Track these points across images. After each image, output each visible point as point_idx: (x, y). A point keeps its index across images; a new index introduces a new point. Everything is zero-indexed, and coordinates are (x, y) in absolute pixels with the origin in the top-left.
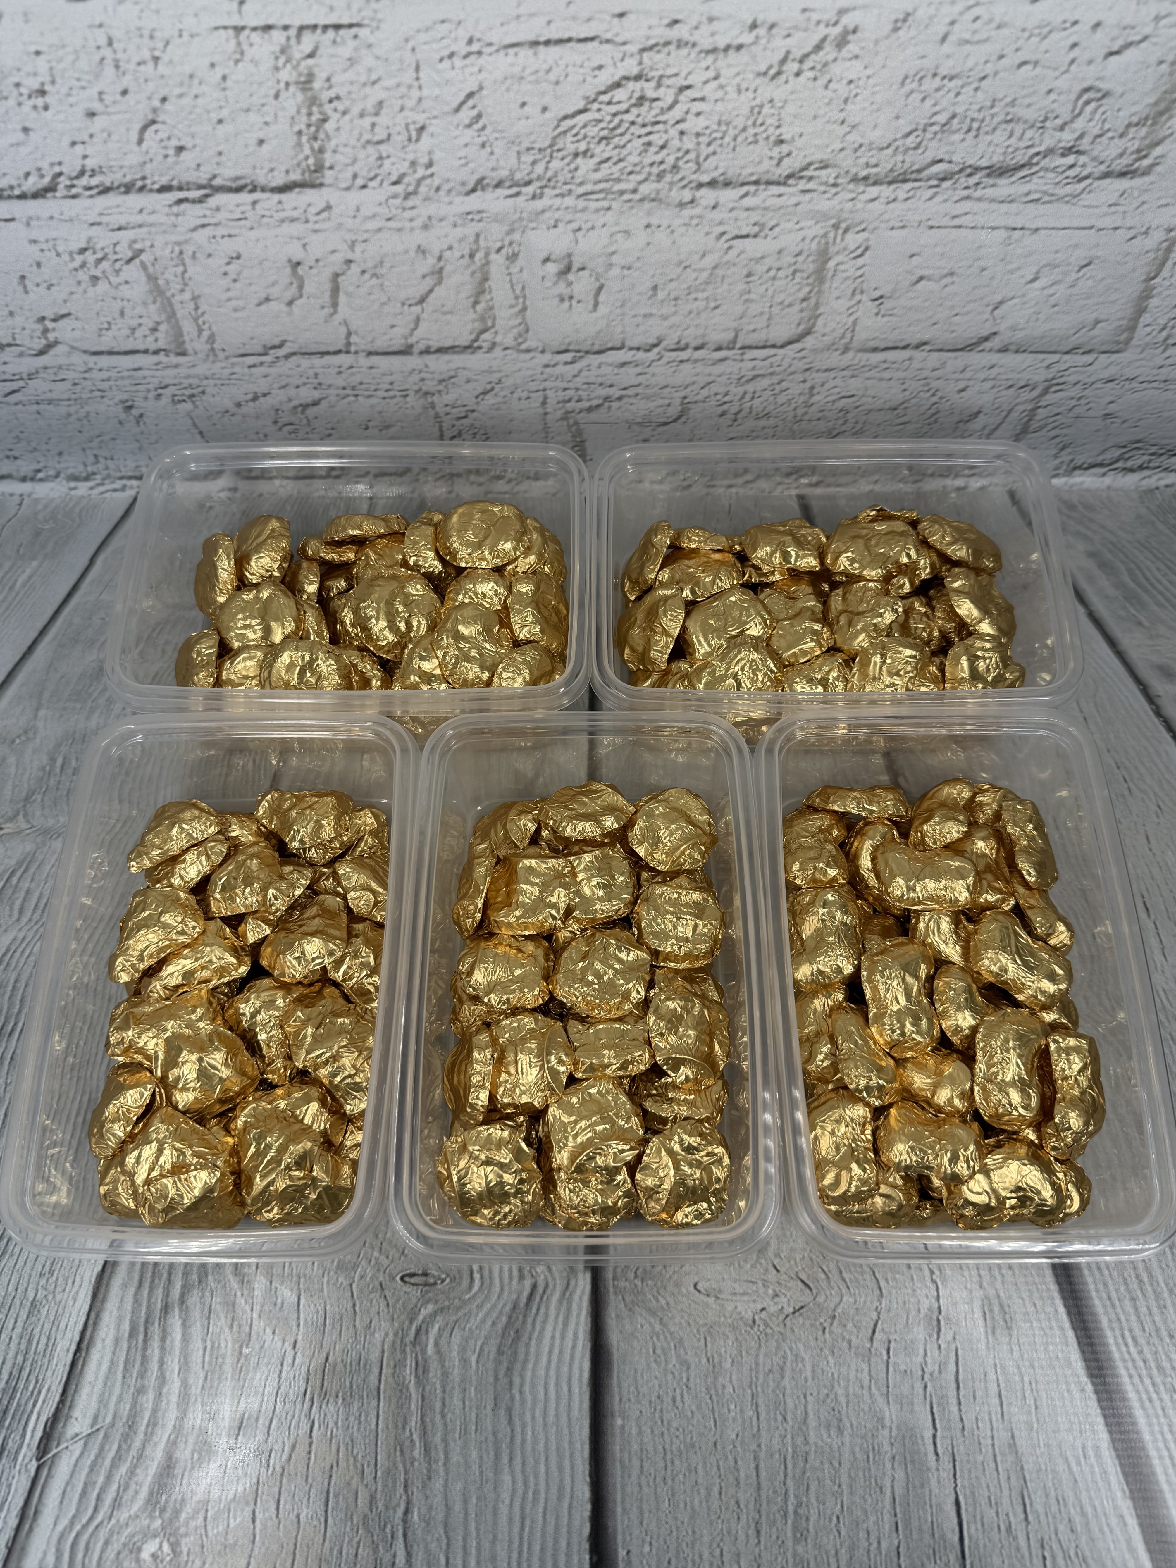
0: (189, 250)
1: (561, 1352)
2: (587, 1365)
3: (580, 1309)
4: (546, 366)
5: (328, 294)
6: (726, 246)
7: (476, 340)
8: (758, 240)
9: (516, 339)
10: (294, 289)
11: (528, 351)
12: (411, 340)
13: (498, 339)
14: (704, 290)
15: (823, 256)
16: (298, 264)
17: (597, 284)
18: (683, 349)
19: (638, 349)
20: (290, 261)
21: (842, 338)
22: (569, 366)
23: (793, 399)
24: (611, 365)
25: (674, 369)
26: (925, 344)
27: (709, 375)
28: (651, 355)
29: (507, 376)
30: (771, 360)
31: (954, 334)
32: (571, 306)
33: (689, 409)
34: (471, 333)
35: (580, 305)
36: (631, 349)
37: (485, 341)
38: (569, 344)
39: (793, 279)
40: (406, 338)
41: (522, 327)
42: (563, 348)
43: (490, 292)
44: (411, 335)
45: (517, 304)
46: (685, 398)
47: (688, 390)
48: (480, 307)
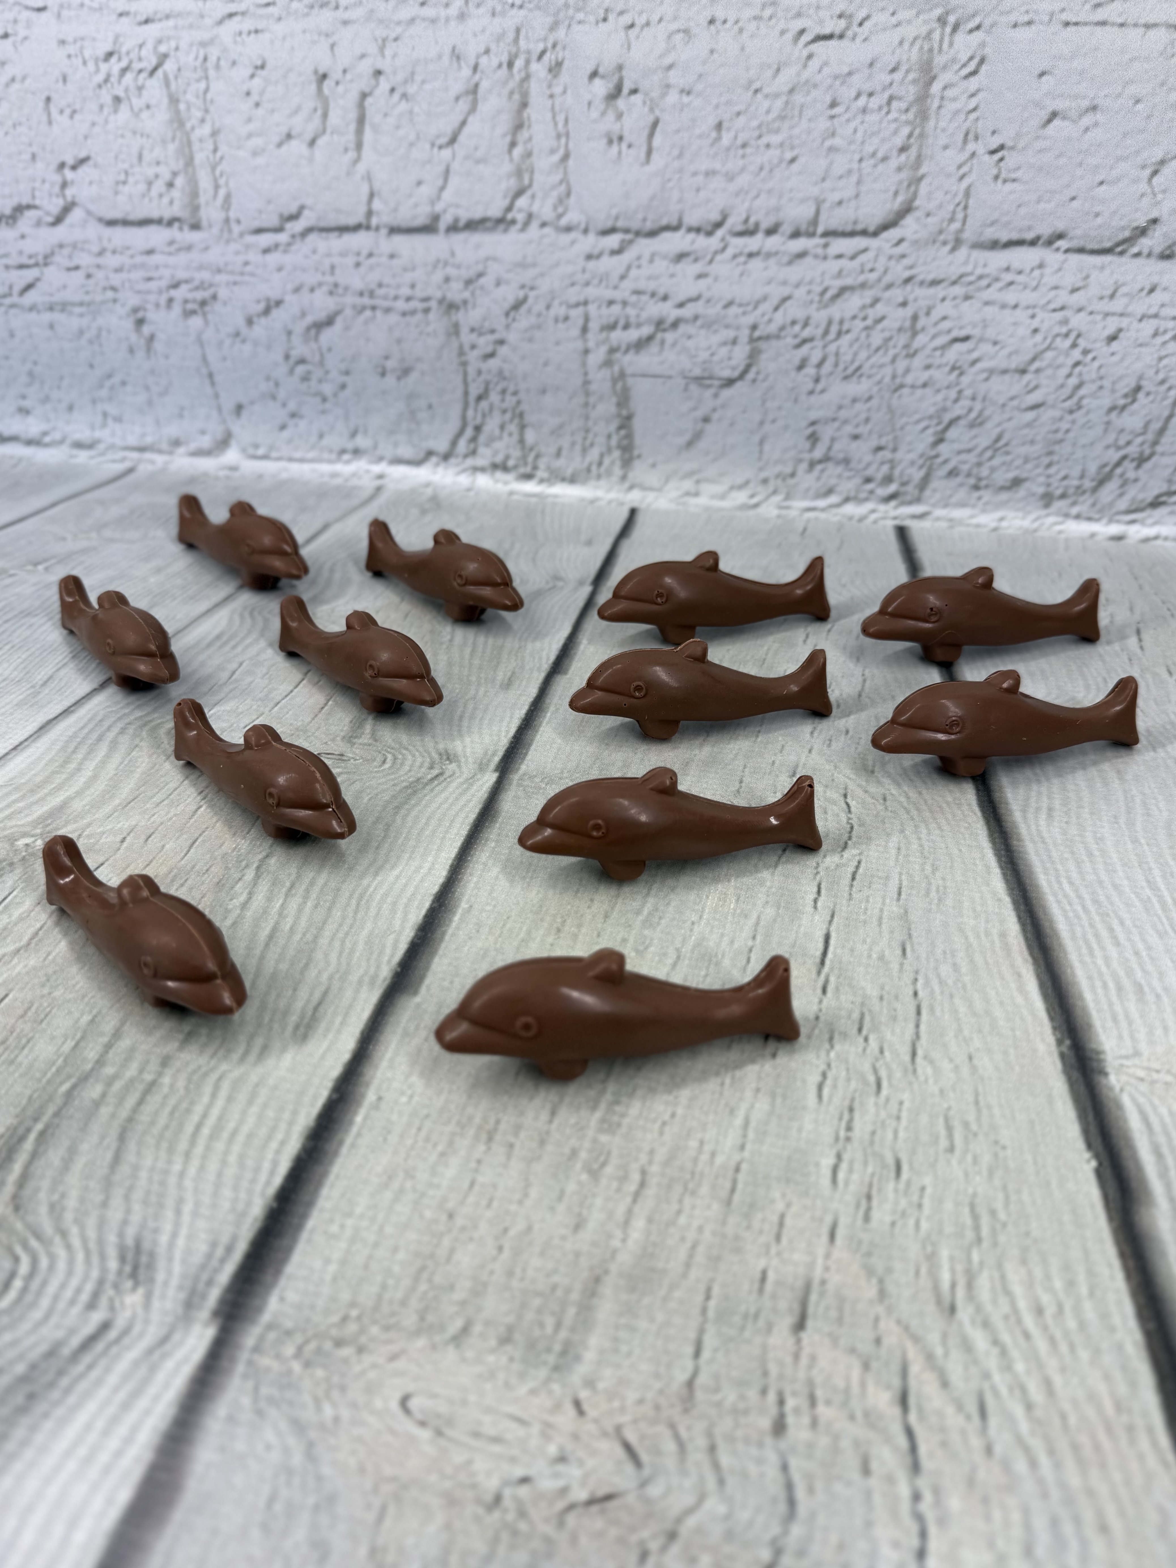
0: (213, 54)
4: (590, 256)
5: (353, 127)
6: (805, 53)
7: (510, 209)
8: (845, 42)
9: (556, 208)
10: (318, 120)
11: (569, 229)
12: (438, 208)
13: (534, 209)
14: (778, 131)
15: (927, 75)
16: (325, 76)
17: (651, 121)
18: (751, 233)
19: (698, 230)
20: (316, 71)
21: (952, 220)
22: (616, 259)
23: (890, 339)
24: (665, 257)
25: (741, 268)
26: (1060, 236)
27: (785, 283)
28: (714, 242)
29: (542, 275)
30: (862, 258)
31: (1099, 220)
32: (620, 152)
33: (760, 352)
34: (505, 197)
35: (631, 151)
36: (690, 230)
37: (520, 211)
38: (617, 218)
39: (888, 112)
40: (433, 204)
41: (563, 189)
42: (609, 224)
43: (529, 127)
44: (439, 198)
45: (559, 147)
46: (754, 327)
47: (758, 312)
48: (517, 152)
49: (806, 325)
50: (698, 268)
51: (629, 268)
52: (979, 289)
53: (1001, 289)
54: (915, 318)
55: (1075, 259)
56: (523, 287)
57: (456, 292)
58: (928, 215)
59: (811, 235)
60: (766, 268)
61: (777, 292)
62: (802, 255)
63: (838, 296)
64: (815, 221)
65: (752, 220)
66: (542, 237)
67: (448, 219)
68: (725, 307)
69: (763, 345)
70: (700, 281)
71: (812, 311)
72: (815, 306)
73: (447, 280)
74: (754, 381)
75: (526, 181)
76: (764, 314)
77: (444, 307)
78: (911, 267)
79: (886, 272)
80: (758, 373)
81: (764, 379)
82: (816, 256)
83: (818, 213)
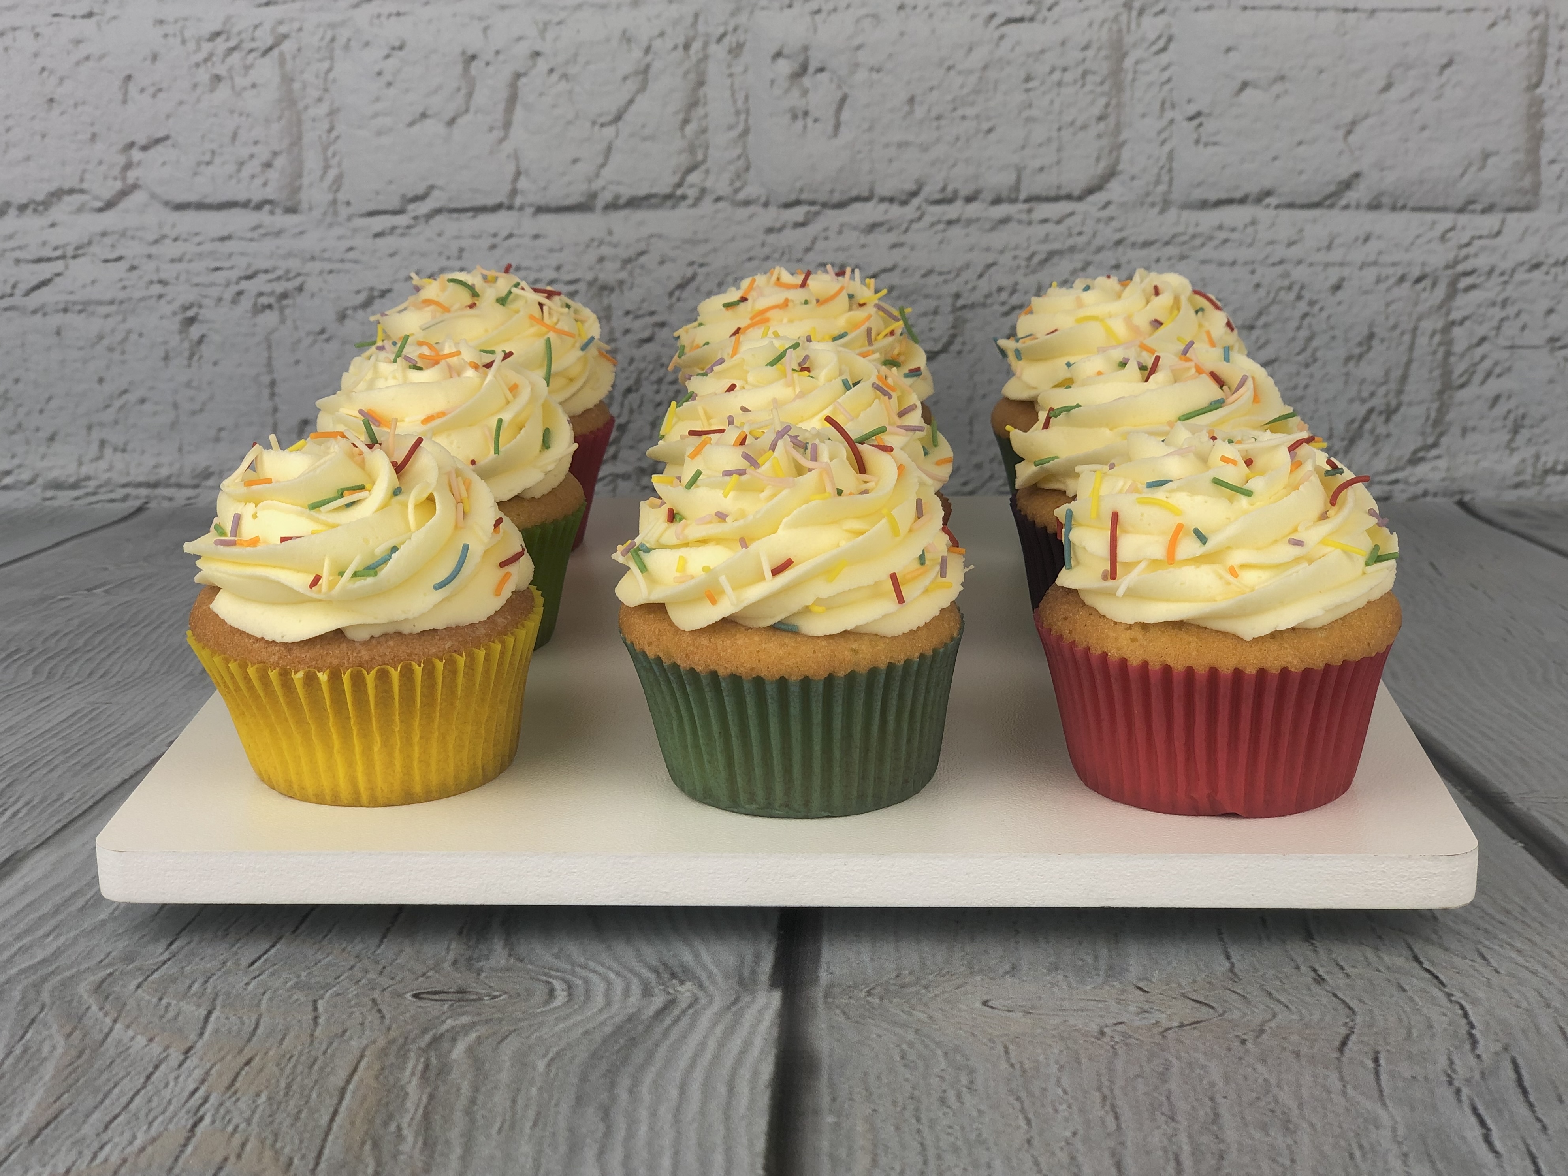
0: (344, 34)
1: (716, 1057)
2: (767, 1070)
3: (759, 1021)
4: (770, 232)
5: (502, 106)
6: (997, 34)
7: (679, 185)
8: (1035, 25)
9: (732, 182)
10: (460, 99)
11: (747, 203)
12: (597, 185)
13: (708, 184)
14: (972, 104)
15: (1118, 52)
16: (473, 57)
17: (839, 94)
18: (950, 201)
19: (891, 200)
20: (463, 53)
21: (1158, 182)
22: (800, 231)
24: (855, 228)
25: (940, 236)
26: (1268, 193)
27: (988, 249)
28: (909, 211)
29: (715, 250)
30: (1069, 222)
31: (1304, 177)
32: (805, 127)
33: (965, 321)
34: (674, 173)
35: (817, 125)
36: (882, 200)
37: (691, 186)
38: (801, 190)
39: (1083, 85)
40: (590, 181)
41: (741, 163)
42: (793, 197)
43: (705, 104)
44: (597, 175)
45: (737, 123)
46: (957, 296)
47: (961, 280)
48: (690, 129)
49: (1014, 291)
50: (892, 238)
51: (815, 240)
52: (1194, 248)
53: (1216, 248)
55: (1286, 214)
56: (691, 264)
57: (610, 273)
58: (1133, 178)
59: (1014, 201)
60: (967, 235)
61: (980, 259)
62: (1005, 221)
63: (1046, 260)
64: (1017, 187)
65: (950, 188)
66: (717, 211)
67: (606, 197)
68: (924, 276)
69: (967, 314)
70: (895, 251)
71: (1019, 276)
72: (1022, 271)
73: (601, 259)
74: (960, 352)
75: (700, 157)
76: (966, 283)
77: (595, 289)
78: (1121, 230)
79: (1095, 235)
80: (963, 344)
81: (971, 351)
82: (1020, 222)
83: (1019, 179)
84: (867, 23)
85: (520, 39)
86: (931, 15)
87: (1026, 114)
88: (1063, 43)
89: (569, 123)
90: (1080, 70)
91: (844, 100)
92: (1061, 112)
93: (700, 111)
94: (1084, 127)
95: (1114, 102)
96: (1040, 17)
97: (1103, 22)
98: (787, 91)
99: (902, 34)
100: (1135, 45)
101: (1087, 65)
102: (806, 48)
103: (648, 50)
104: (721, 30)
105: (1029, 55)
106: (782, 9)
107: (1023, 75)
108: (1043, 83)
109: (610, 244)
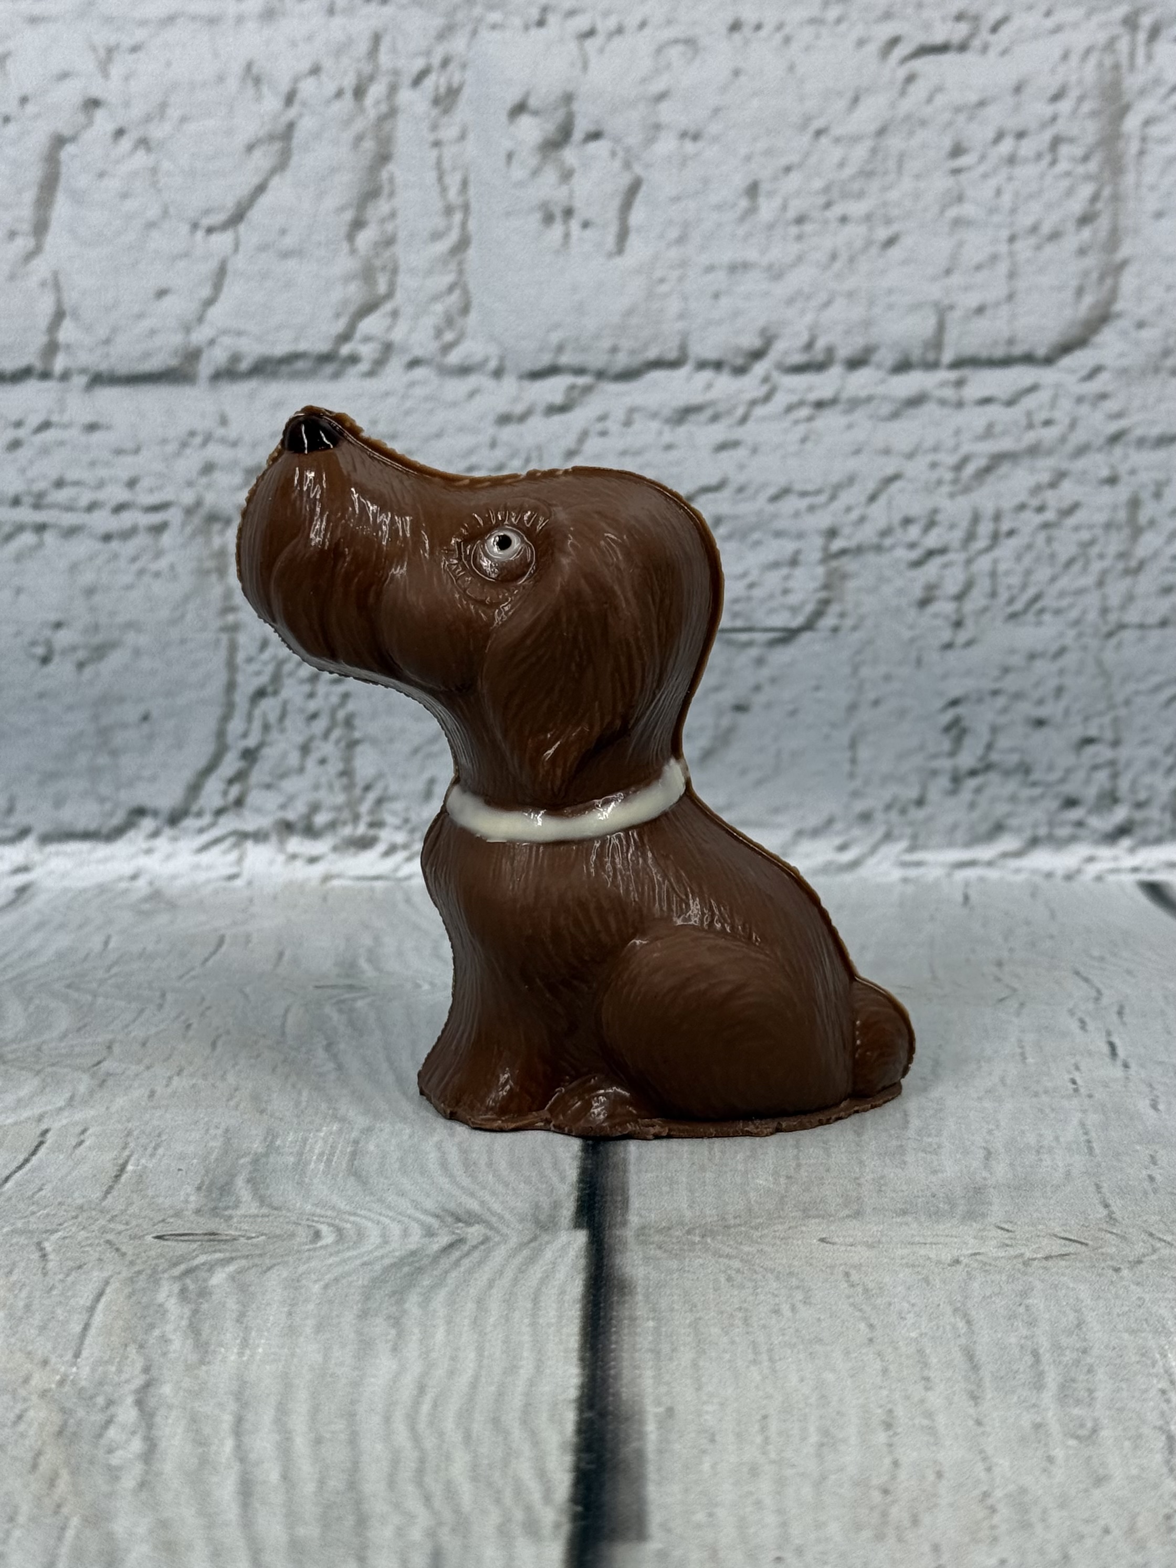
4: (504, 419)
5: (30, 196)
6: (903, 72)
7: (346, 337)
8: (969, 57)
9: (439, 333)
11: (464, 370)
12: (199, 337)
13: (396, 336)
14: (860, 195)
15: (1114, 102)
17: (625, 180)
18: (819, 365)
19: (717, 365)
22: (557, 419)
23: (1092, 542)
24: (654, 415)
25: (802, 429)
27: (887, 452)
28: (750, 384)
30: (1029, 402)
32: (567, 236)
33: (844, 577)
34: (338, 315)
35: (588, 233)
36: (702, 365)
37: (367, 339)
38: (560, 349)
39: (1054, 162)
40: (188, 329)
41: (454, 298)
42: (545, 360)
43: (392, 194)
44: (200, 319)
45: (449, 228)
46: (832, 533)
47: (839, 505)
48: (365, 238)
49: (931, 524)
50: (719, 432)
51: (584, 436)
54: (1134, 504)
57: (223, 492)
58: (1141, 325)
59: (932, 366)
60: (850, 427)
61: (871, 469)
62: (916, 401)
63: (987, 470)
64: (937, 343)
65: (821, 344)
66: (412, 384)
67: (217, 357)
68: (775, 498)
69: (849, 564)
70: (724, 455)
71: (940, 499)
72: (945, 489)
73: (208, 468)
74: (835, 630)
75: (382, 288)
76: (849, 509)
77: (197, 520)
78: (1119, 415)
79: (1073, 425)
80: (842, 615)
81: (855, 628)
82: (943, 402)
83: (941, 328)
84: (675, 53)
85: (64, 76)
86: (787, 40)
87: (952, 212)
88: (1018, 89)
89: (151, 225)
90: (1047, 136)
91: (634, 188)
92: (1013, 211)
93: (382, 207)
94: (1055, 236)
95: (1107, 192)
96: (977, 43)
97: (1088, 52)
98: (536, 172)
99: (737, 73)
100: (1142, 92)
101: (1061, 127)
102: (568, 98)
103: (290, 99)
104: (419, 64)
105: (958, 110)
106: (527, 28)
107: (947, 143)
108: (983, 158)
109: (223, 441)
